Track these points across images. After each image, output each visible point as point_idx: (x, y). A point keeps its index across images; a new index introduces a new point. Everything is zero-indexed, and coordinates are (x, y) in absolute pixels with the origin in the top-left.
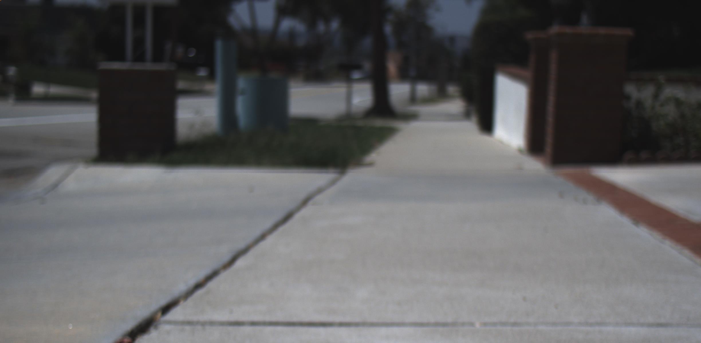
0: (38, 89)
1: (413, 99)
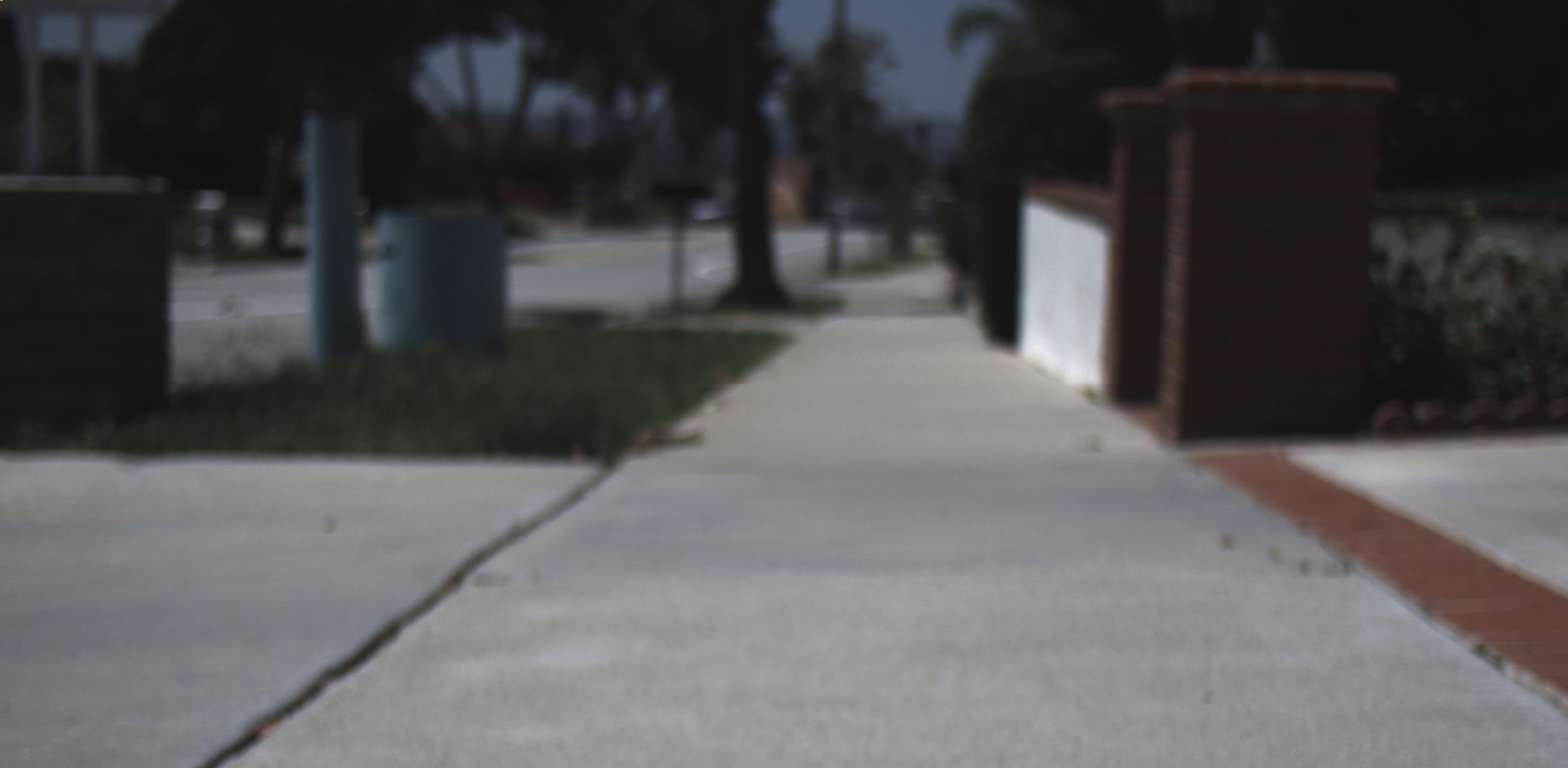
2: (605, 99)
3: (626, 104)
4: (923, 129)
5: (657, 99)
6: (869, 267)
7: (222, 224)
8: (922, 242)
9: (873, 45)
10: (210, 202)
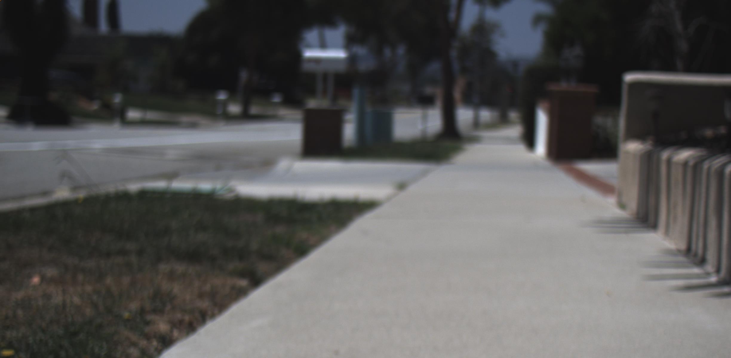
0: (133, 114)
1: (476, 124)
2: (378, 52)
3: (387, 52)
4: (515, 64)
5: (401, 50)
6: (491, 126)
7: (225, 104)
8: (514, 115)
9: (495, 27)
10: (222, 96)
